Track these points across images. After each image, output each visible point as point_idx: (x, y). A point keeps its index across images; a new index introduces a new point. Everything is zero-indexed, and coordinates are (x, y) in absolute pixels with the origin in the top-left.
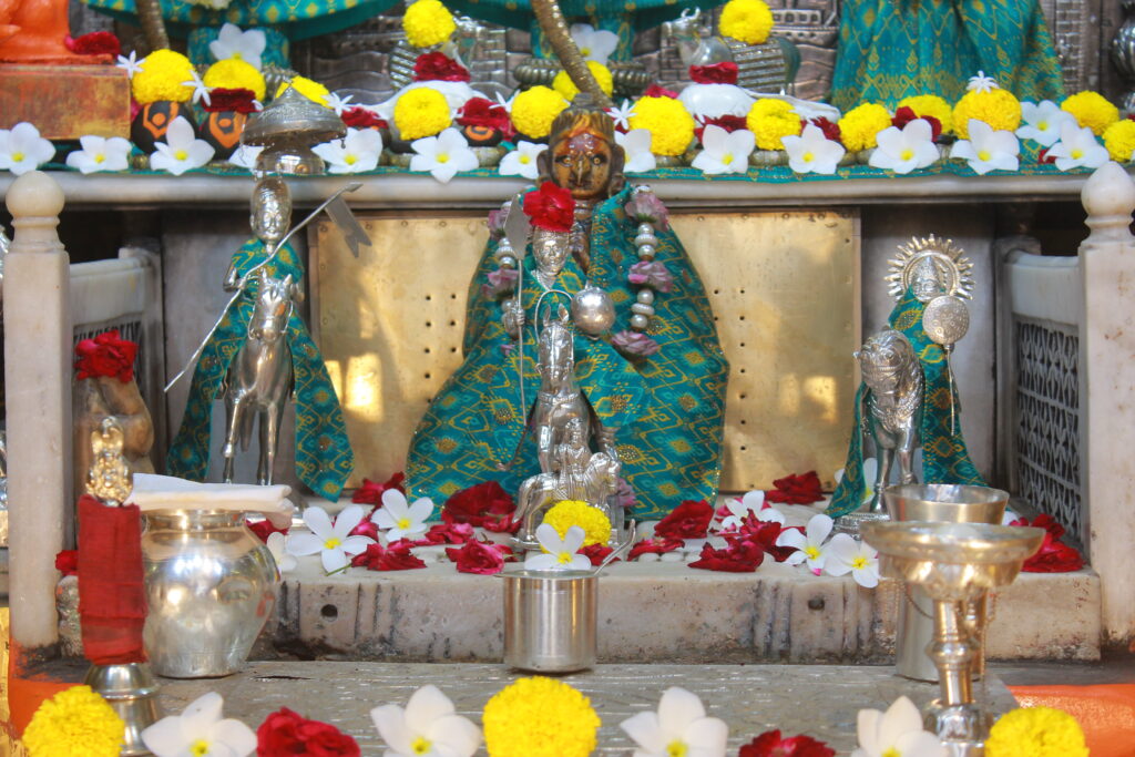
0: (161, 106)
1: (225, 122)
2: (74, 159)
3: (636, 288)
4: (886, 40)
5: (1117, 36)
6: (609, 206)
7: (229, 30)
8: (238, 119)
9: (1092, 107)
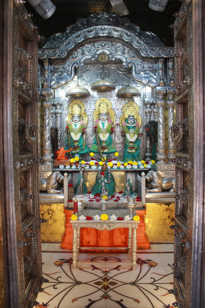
0: (72, 163)
2: (66, 167)
3: (109, 178)
4: (127, 156)
5: (145, 154)
6: (106, 172)
7: (76, 154)
8: (78, 164)
9: (143, 162)
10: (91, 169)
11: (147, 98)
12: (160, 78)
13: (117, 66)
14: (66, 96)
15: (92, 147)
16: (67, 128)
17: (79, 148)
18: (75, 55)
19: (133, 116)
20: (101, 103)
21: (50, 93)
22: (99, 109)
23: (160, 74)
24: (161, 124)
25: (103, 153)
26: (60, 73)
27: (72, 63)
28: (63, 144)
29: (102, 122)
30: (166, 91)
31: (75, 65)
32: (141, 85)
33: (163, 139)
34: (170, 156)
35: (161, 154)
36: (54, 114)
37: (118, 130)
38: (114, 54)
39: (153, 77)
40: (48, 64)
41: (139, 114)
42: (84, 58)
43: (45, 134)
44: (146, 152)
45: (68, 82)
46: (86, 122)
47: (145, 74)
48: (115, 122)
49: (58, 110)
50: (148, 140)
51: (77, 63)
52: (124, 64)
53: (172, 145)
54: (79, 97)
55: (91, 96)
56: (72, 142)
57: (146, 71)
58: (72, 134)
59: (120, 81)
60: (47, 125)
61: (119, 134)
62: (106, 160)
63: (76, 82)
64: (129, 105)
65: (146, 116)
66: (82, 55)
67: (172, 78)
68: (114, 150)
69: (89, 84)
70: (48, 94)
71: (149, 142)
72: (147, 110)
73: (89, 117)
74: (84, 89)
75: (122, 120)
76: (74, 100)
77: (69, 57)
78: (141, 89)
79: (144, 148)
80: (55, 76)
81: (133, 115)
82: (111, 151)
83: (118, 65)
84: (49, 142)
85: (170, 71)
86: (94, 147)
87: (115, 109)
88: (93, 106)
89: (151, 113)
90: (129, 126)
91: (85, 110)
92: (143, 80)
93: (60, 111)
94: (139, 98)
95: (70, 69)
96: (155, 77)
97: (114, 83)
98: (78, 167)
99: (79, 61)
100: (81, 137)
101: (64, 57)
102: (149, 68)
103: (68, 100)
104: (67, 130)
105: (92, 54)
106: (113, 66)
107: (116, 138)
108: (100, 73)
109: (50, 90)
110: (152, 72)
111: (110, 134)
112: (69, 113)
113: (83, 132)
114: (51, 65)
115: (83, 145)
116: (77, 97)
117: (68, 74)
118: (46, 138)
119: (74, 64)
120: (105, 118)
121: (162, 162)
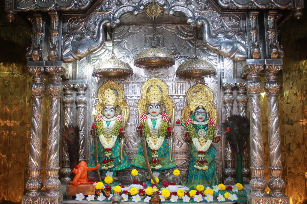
0: (99, 190)
1: (107, 193)
2: (87, 198)
4: (195, 175)
5: (224, 170)
7: (108, 172)
8: (109, 192)
9: (222, 186)
10: (131, 201)
11: (226, 78)
12: (252, 44)
13: (177, 28)
14: (93, 75)
15: (135, 160)
16: (94, 127)
17: (112, 161)
18: (105, 5)
19: (203, 109)
20: (152, 86)
21: (60, 69)
22: (147, 97)
23: (253, 37)
24: (255, 125)
25: (154, 170)
26: (79, 36)
27: (101, 19)
28: (88, 152)
29: (153, 118)
30: (265, 66)
31: (104, 22)
32: (216, 58)
33: (260, 152)
34: (273, 181)
35: (257, 178)
36: (74, 104)
37: (178, 130)
38: (173, 5)
39: (241, 43)
40: (57, 20)
41: (213, 105)
42: (120, 10)
43: (50, 141)
44: (226, 168)
45: (92, 52)
46: (125, 117)
47: (225, 37)
48: (173, 119)
49: (80, 97)
50: (228, 148)
51: (109, 19)
52: (190, 21)
53: (277, 162)
54: (115, 76)
55: (135, 75)
56: (102, 150)
57: (228, 32)
58: (102, 138)
59: (182, 51)
60: (53, 126)
61: (180, 137)
62: (159, 183)
63: (111, 53)
64: (196, 89)
65: (225, 107)
66: (117, 5)
67: (275, 44)
68: (171, 166)
69: (131, 56)
70: (56, 72)
71: (230, 150)
72: (226, 98)
73: (131, 108)
74: (122, 63)
75: (184, 114)
76: (108, 81)
77: (95, 9)
78: (216, 64)
79: (221, 160)
80: (70, 40)
81: (204, 106)
82: (166, 167)
83: (178, 26)
84: (57, 156)
85: (270, 32)
86: (138, 160)
87: (174, 96)
88: (138, 92)
89: (233, 102)
90: (196, 125)
91: (125, 98)
92: (222, 48)
93: (84, 99)
94: (212, 79)
95: (97, 29)
96: (243, 42)
97: (173, 54)
98: (109, 199)
99: (112, 15)
100: (116, 143)
101: (85, 7)
102: (232, 26)
103: (97, 81)
104: (94, 131)
105: (135, 4)
106: (170, 27)
107: (176, 143)
108: (149, 38)
109: (61, 65)
110: (238, 35)
111: (166, 138)
112: (99, 102)
113: (121, 134)
114: (63, 23)
115: (120, 156)
116: (112, 76)
117: (92, 38)
118: (52, 148)
119: (103, 20)
120: (158, 110)
121: (259, 193)
